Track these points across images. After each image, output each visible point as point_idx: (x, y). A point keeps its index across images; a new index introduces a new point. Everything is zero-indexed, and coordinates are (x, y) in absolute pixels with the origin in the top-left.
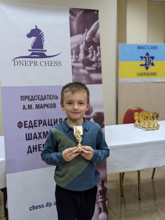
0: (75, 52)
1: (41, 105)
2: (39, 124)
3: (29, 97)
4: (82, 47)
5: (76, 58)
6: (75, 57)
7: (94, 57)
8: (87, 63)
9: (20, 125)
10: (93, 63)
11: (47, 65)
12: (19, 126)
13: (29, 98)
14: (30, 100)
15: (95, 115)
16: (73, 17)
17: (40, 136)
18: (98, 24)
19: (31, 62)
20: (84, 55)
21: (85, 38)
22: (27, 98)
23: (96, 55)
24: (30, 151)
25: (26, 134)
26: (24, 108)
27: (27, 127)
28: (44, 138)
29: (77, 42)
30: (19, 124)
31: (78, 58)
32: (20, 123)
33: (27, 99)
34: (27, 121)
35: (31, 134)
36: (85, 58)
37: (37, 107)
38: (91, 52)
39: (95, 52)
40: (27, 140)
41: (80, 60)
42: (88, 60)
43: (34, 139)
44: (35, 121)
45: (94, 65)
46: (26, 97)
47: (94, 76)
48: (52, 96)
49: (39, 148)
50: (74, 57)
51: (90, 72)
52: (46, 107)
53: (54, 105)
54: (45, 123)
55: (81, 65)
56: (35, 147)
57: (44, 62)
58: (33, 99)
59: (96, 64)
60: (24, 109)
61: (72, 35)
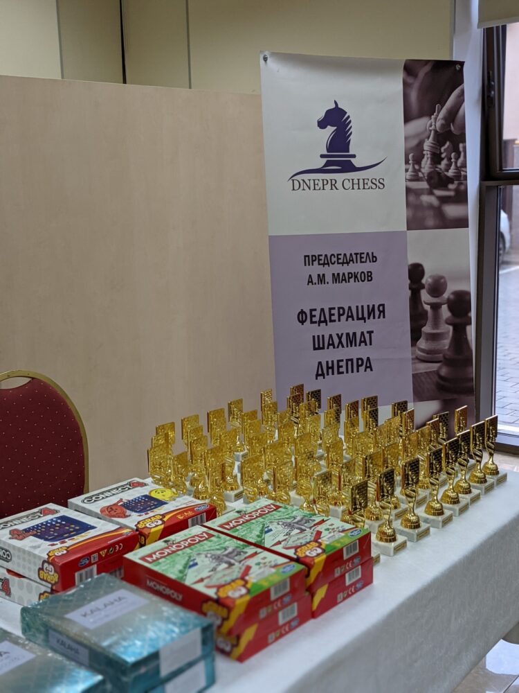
0: (413, 156)
1: (344, 274)
2: (340, 315)
3: (320, 258)
4: (427, 146)
5: (415, 171)
6: (414, 167)
7: (453, 167)
8: (438, 181)
9: (302, 317)
10: (451, 180)
11: (356, 187)
12: (301, 319)
13: (319, 260)
14: (321, 264)
15: (452, 297)
16: (410, 80)
17: (340, 342)
18: (462, 92)
19: (325, 182)
20: (431, 164)
21: (435, 125)
22: (315, 260)
23: (456, 163)
24: (320, 372)
25: (314, 337)
26: (310, 281)
27: (315, 322)
28: (347, 346)
29: (418, 135)
30: (301, 315)
31: (420, 170)
32: (302, 312)
33: (316, 263)
34: (315, 310)
35: (323, 336)
36: (432, 170)
37: (336, 278)
38: (446, 156)
39: (455, 155)
40: (315, 349)
41: (423, 174)
42: (439, 174)
43: (328, 348)
44: (330, 309)
45: (451, 186)
46: (314, 258)
47: (452, 211)
48: (364, 256)
49: (339, 367)
50: (410, 168)
51: (444, 200)
52: (352, 280)
53: (369, 274)
54: (350, 314)
55: (424, 185)
56: (330, 365)
57: (351, 181)
58: (327, 262)
59: (456, 182)
60: (310, 284)
61: (407, 119)
